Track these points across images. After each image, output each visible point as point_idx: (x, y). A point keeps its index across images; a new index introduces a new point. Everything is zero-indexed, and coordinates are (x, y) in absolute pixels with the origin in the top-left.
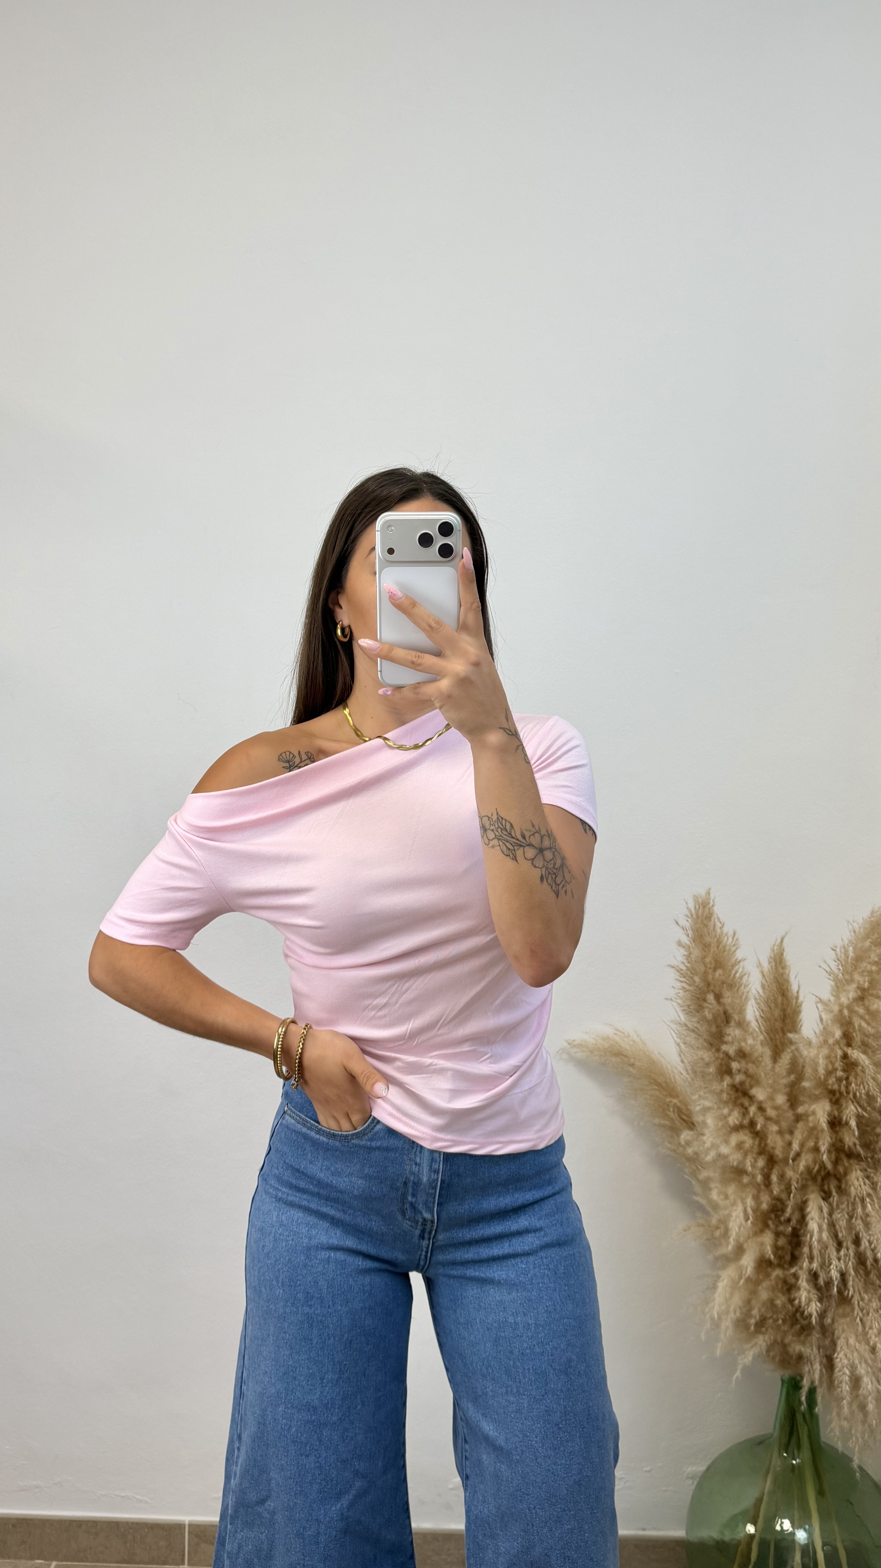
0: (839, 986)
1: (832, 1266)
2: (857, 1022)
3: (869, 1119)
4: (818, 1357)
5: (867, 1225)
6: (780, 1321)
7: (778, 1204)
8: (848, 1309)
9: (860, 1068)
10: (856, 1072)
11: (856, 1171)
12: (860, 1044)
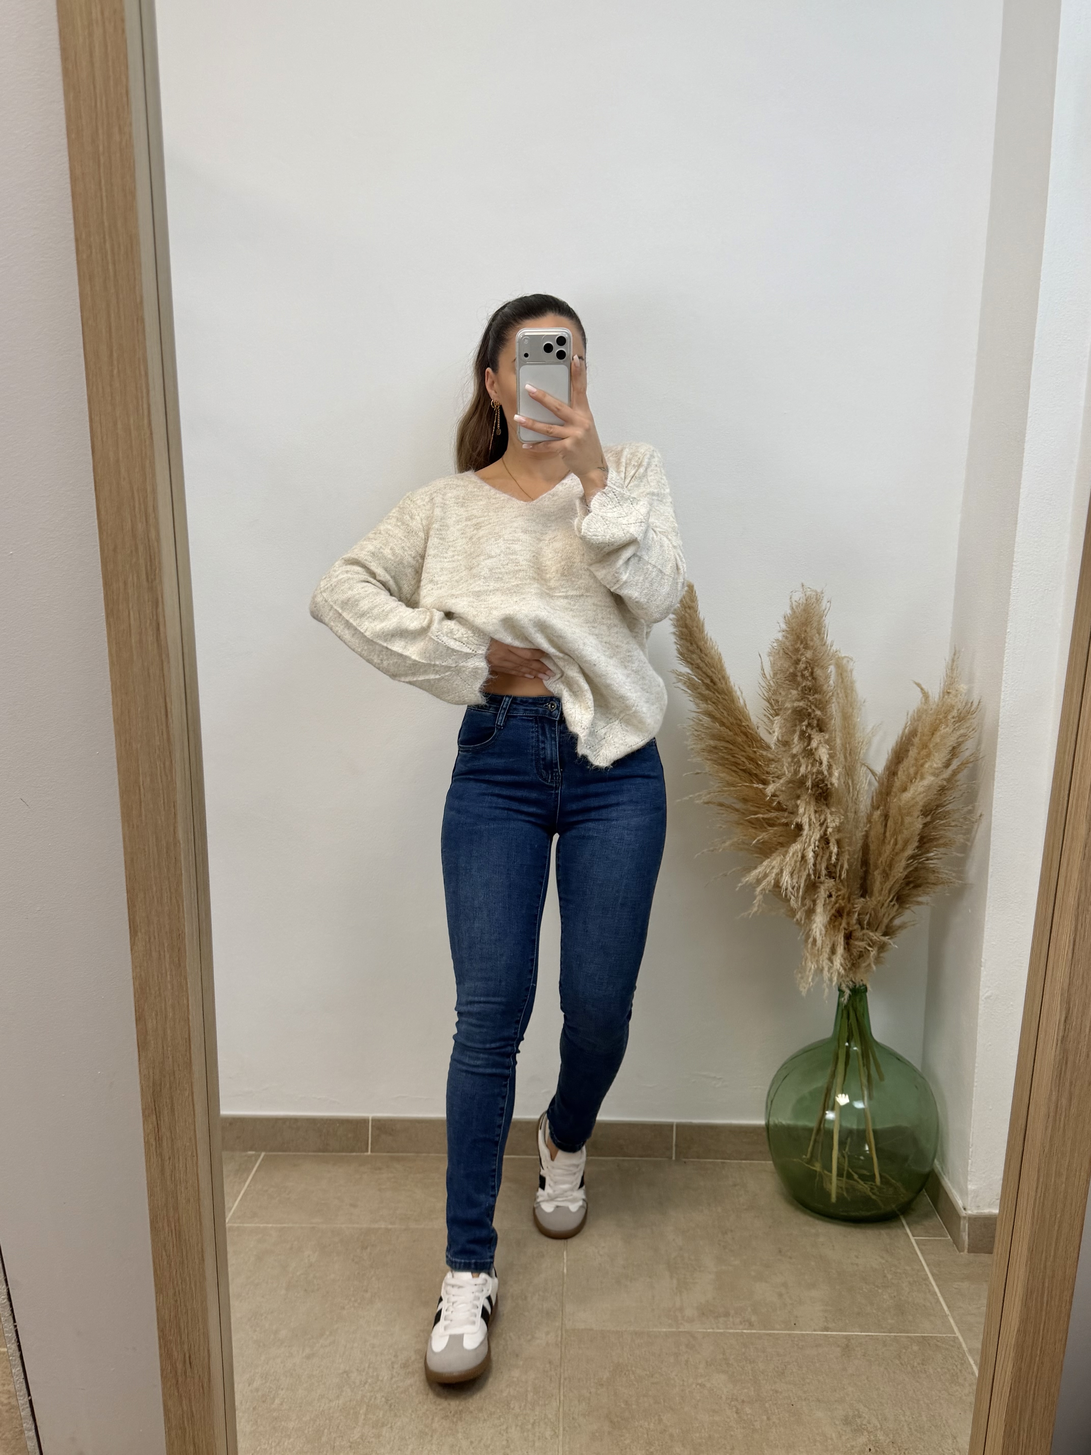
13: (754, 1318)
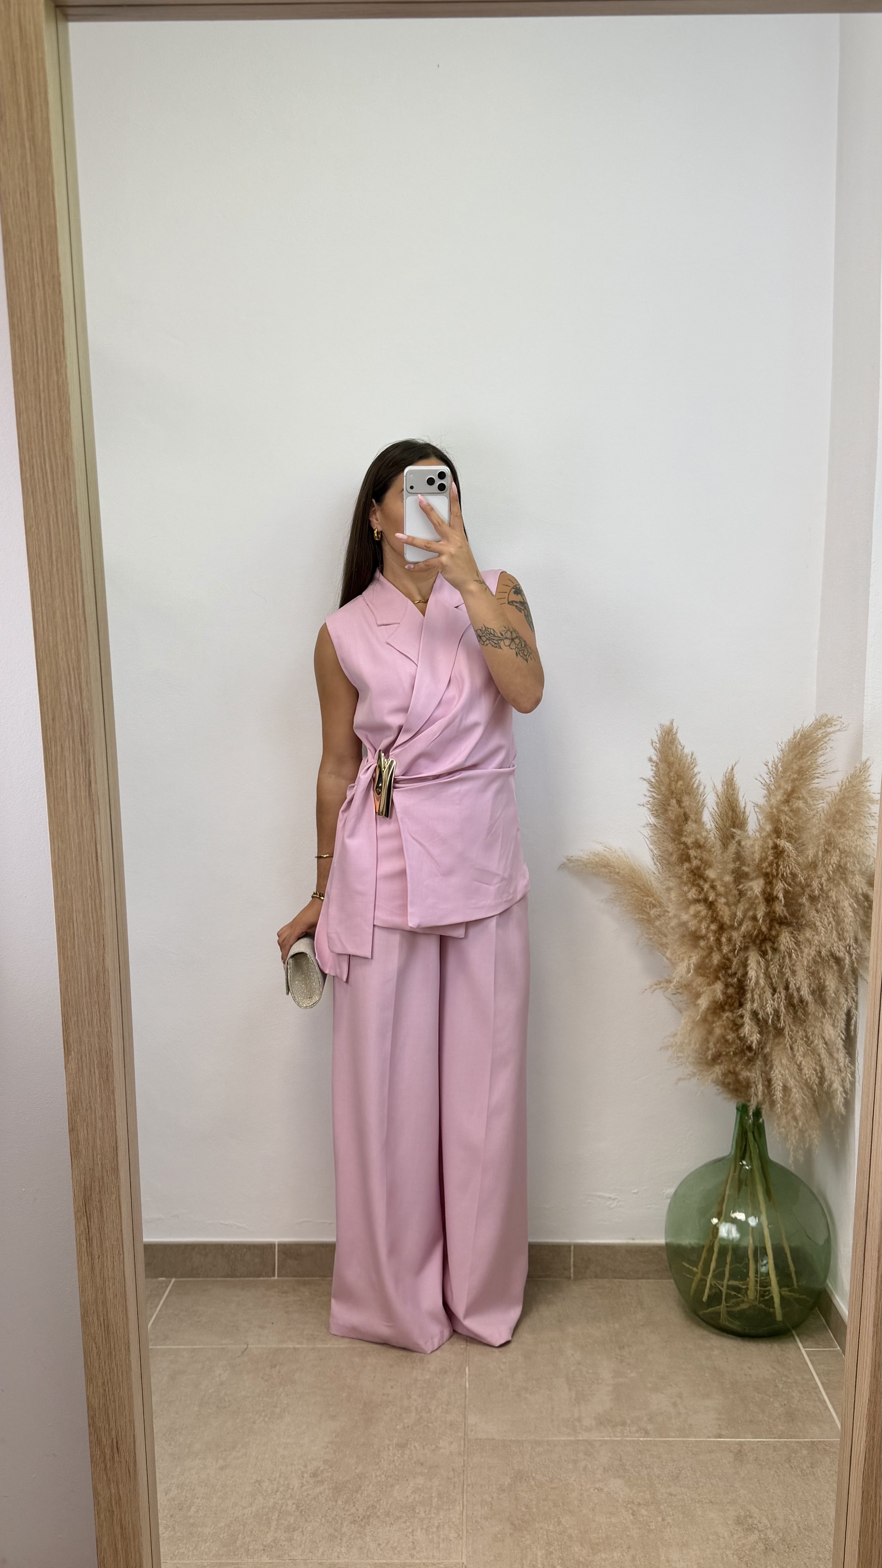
0: (770, 794)
1: (768, 1005)
2: (783, 818)
3: (793, 893)
4: (761, 1079)
5: (794, 972)
6: (732, 1053)
7: (727, 962)
8: (782, 1040)
9: (786, 853)
10: (784, 858)
11: (785, 932)
12: (786, 835)
13: (650, 1427)
